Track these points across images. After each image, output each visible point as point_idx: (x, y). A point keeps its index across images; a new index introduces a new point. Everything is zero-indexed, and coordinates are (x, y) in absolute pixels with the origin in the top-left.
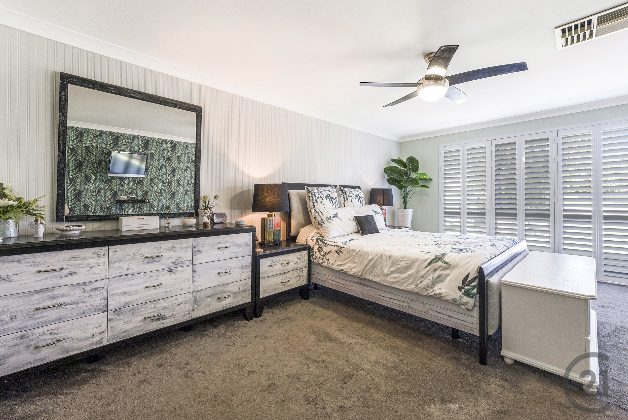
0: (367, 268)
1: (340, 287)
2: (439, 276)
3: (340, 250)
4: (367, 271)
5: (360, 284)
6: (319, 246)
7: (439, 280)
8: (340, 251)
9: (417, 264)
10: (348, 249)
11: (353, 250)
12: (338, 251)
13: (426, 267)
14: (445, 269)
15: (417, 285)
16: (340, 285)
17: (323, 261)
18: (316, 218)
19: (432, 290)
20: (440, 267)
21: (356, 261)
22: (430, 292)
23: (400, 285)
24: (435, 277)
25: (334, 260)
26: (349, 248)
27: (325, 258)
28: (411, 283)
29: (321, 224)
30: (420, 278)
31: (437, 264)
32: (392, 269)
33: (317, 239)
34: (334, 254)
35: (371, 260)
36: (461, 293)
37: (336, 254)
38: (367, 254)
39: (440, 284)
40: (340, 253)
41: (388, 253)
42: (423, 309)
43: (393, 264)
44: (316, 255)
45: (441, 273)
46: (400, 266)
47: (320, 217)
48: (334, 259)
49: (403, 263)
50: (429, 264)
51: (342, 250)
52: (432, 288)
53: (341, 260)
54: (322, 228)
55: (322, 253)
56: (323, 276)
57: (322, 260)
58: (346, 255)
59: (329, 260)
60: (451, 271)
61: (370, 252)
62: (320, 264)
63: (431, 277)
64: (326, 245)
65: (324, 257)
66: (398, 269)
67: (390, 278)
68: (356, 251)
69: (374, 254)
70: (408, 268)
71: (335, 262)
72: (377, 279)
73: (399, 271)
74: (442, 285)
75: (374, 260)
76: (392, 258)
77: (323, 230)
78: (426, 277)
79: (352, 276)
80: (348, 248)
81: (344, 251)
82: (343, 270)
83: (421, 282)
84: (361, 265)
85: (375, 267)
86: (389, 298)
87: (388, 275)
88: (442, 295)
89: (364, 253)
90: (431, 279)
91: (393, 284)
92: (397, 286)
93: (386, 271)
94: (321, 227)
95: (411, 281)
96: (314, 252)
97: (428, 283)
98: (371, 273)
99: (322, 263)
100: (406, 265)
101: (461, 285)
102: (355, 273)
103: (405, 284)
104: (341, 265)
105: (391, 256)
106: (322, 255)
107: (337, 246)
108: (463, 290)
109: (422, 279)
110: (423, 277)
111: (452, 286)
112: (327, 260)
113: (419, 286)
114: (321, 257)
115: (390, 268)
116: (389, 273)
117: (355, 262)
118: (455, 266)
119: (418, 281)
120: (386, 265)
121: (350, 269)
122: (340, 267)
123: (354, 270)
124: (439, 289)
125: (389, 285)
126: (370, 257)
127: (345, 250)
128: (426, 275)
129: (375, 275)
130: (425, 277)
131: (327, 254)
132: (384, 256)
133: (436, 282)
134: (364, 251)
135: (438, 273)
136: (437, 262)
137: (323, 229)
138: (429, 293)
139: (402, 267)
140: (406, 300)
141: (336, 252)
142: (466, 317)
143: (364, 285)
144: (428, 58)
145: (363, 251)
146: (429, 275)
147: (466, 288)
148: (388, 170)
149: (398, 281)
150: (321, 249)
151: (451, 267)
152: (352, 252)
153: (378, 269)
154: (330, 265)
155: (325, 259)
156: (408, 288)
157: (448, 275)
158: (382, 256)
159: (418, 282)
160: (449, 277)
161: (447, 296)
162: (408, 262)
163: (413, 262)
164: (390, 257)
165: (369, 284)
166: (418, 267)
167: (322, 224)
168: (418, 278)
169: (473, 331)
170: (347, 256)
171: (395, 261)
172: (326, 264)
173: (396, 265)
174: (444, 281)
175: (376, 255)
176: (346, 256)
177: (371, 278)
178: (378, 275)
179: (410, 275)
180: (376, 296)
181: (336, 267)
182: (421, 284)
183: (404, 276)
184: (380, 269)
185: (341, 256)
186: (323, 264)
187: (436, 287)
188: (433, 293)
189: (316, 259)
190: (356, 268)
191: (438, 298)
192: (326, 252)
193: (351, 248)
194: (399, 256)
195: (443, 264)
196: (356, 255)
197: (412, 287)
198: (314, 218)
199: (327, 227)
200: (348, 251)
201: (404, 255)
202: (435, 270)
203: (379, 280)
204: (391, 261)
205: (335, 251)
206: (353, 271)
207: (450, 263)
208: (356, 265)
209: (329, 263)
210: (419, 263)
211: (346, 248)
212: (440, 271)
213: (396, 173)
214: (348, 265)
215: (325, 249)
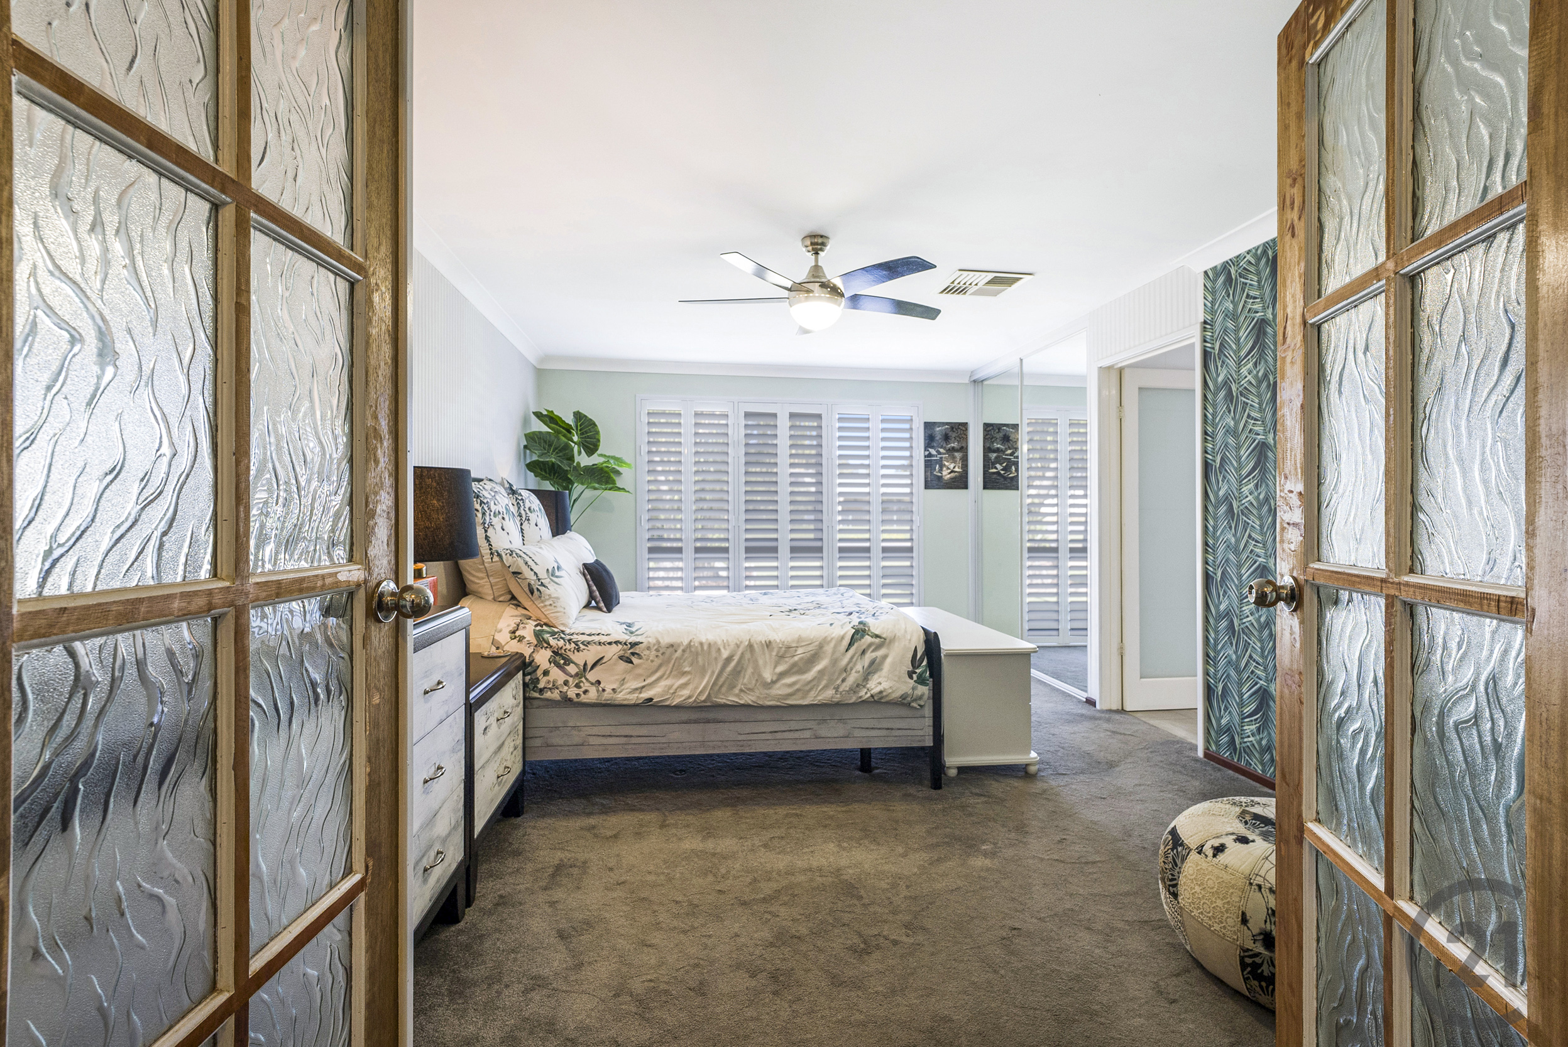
0: (722, 680)
1: (633, 746)
2: (873, 662)
3: (631, 651)
4: (721, 686)
5: (696, 722)
6: (553, 652)
7: (873, 667)
8: (633, 654)
9: (829, 649)
10: (654, 645)
11: (672, 646)
12: (626, 655)
13: (847, 651)
14: (879, 647)
15: (837, 689)
16: (633, 740)
17: (583, 689)
18: (520, 573)
19: (865, 690)
20: (870, 645)
21: (687, 669)
22: (862, 693)
23: (803, 698)
24: (866, 665)
25: (617, 680)
26: (658, 642)
27: (587, 679)
28: (826, 687)
29: (538, 590)
30: (840, 674)
31: (863, 640)
32: (780, 669)
33: (537, 635)
34: (615, 664)
35: (729, 660)
36: (912, 681)
37: (623, 665)
38: (710, 649)
39: (876, 676)
40: (635, 660)
41: (762, 638)
42: (841, 732)
43: (781, 657)
44: (551, 678)
45: (874, 655)
46: (796, 658)
47: (532, 570)
48: (617, 677)
49: (800, 651)
50: (850, 645)
51: (637, 650)
52: (864, 687)
53: (640, 675)
54: (542, 602)
55: (572, 669)
56: (574, 732)
57: (578, 686)
58: (652, 661)
59: (599, 682)
60: (888, 648)
61: (719, 642)
62: (570, 700)
63: (859, 667)
64: (581, 645)
65: (583, 679)
66: (794, 665)
67: (779, 689)
68: (679, 645)
69: (732, 646)
70: (813, 659)
71: (623, 685)
72: (747, 699)
73: (794, 670)
74: (880, 677)
75: (736, 658)
76: (774, 645)
77: (549, 607)
78: (851, 669)
79: (678, 707)
80: (654, 641)
81: (646, 652)
82: (651, 700)
83: (843, 680)
84: (703, 675)
85: (740, 672)
86: (771, 732)
87: (773, 682)
88: (884, 694)
89: (705, 647)
90: (861, 670)
91: (785, 699)
92: (796, 700)
93: (768, 676)
94: (540, 597)
95: (824, 683)
96: (539, 672)
97: (857, 679)
98: (732, 687)
99: (578, 695)
100: (808, 655)
101: (911, 669)
102: (689, 697)
103: (813, 692)
104: (643, 687)
105: (770, 642)
106: (573, 673)
107: (617, 643)
108: (915, 676)
109: (844, 675)
110: (845, 670)
111: (897, 673)
112: (592, 684)
113: (841, 689)
114: (571, 680)
115: (775, 667)
116: (774, 679)
117: (684, 673)
118: (893, 640)
119: (837, 679)
120: (766, 662)
121: (672, 691)
122: (640, 693)
123: (686, 692)
124: (879, 684)
125: (779, 704)
126: (725, 654)
127: (648, 648)
128: (851, 665)
129: (741, 690)
130: (849, 669)
131: (592, 668)
132: (755, 646)
133: (869, 674)
134: (704, 641)
135: (869, 656)
136: (862, 637)
137: (547, 603)
138: (861, 697)
139: (801, 659)
140: (809, 725)
141: (621, 658)
142: (914, 721)
143: (708, 721)
144: (812, 244)
145: (701, 644)
146: (855, 664)
147: (918, 671)
148: (533, 440)
149: (798, 690)
150: (564, 658)
151: (888, 641)
152: (671, 649)
153: (747, 677)
154: (607, 695)
155: (587, 684)
156: (819, 698)
157: (885, 657)
158: (750, 646)
159: (839, 682)
160: (889, 660)
161: (893, 692)
162: (810, 648)
163: (821, 647)
164: (769, 644)
165: (720, 715)
166: (834, 652)
167: (541, 588)
168: (837, 674)
169: (924, 741)
170: (657, 662)
171: (784, 651)
172: (592, 695)
173: (787, 659)
174: (882, 669)
175: (738, 646)
176: (654, 663)
177: (732, 699)
178: (749, 689)
179: (822, 672)
180: (740, 738)
181: (628, 697)
182: (845, 684)
183: (809, 676)
184: (753, 673)
185: (638, 666)
186: (584, 699)
187: (870, 682)
188: (869, 695)
189: (550, 689)
190: (691, 687)
191: (878, 701)
192: (585, 664)
193: (661, 641)
194: (789, 639)
195: (873, 640)
196: (683, 655)
197: (828, 695)
198: (514, 573)
199: (558, 598)
200: (657, 650)
201: (797, 636)
202: (864, 652)
203: (753, 699)
204: (774, 653)
205: (616, 657)
206: (682, 696)
207: (884, 636)
208: (689, 677)
209: (604, 690)
210: (832, 644)
211: (649, 642)
212: (873, 651)
213: (554, 451)
214: (663, 683)
215: (579, 658)
